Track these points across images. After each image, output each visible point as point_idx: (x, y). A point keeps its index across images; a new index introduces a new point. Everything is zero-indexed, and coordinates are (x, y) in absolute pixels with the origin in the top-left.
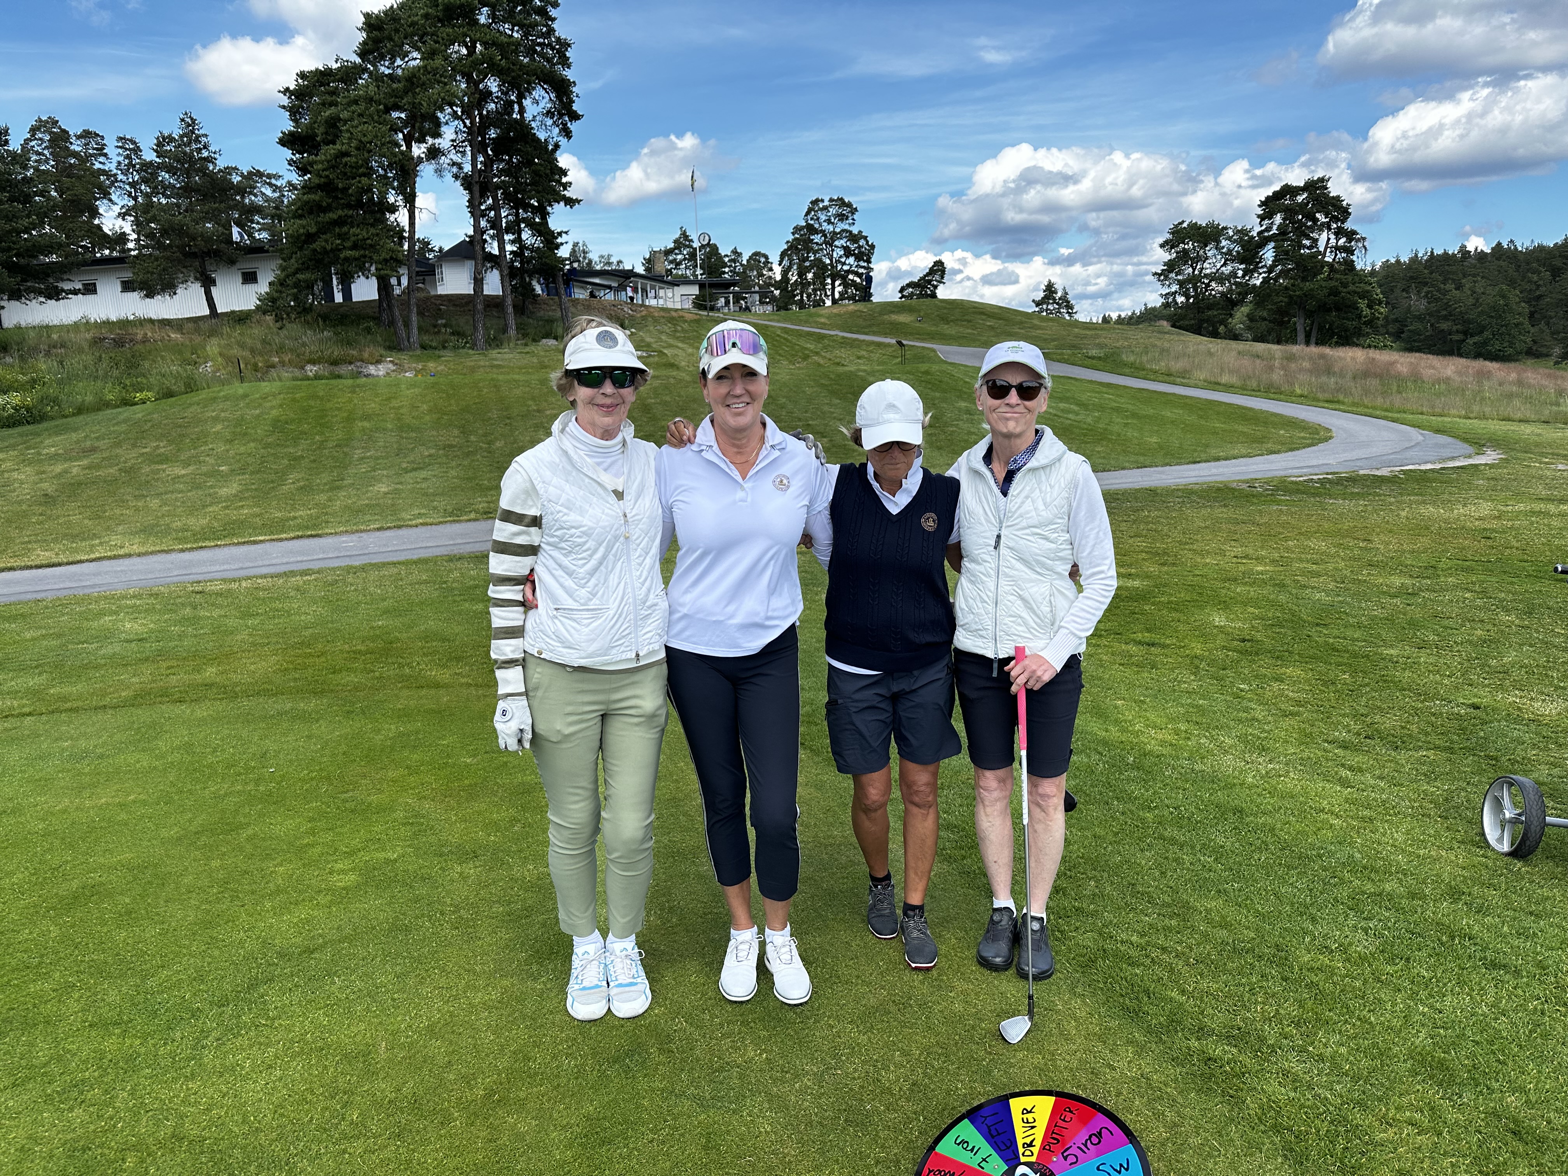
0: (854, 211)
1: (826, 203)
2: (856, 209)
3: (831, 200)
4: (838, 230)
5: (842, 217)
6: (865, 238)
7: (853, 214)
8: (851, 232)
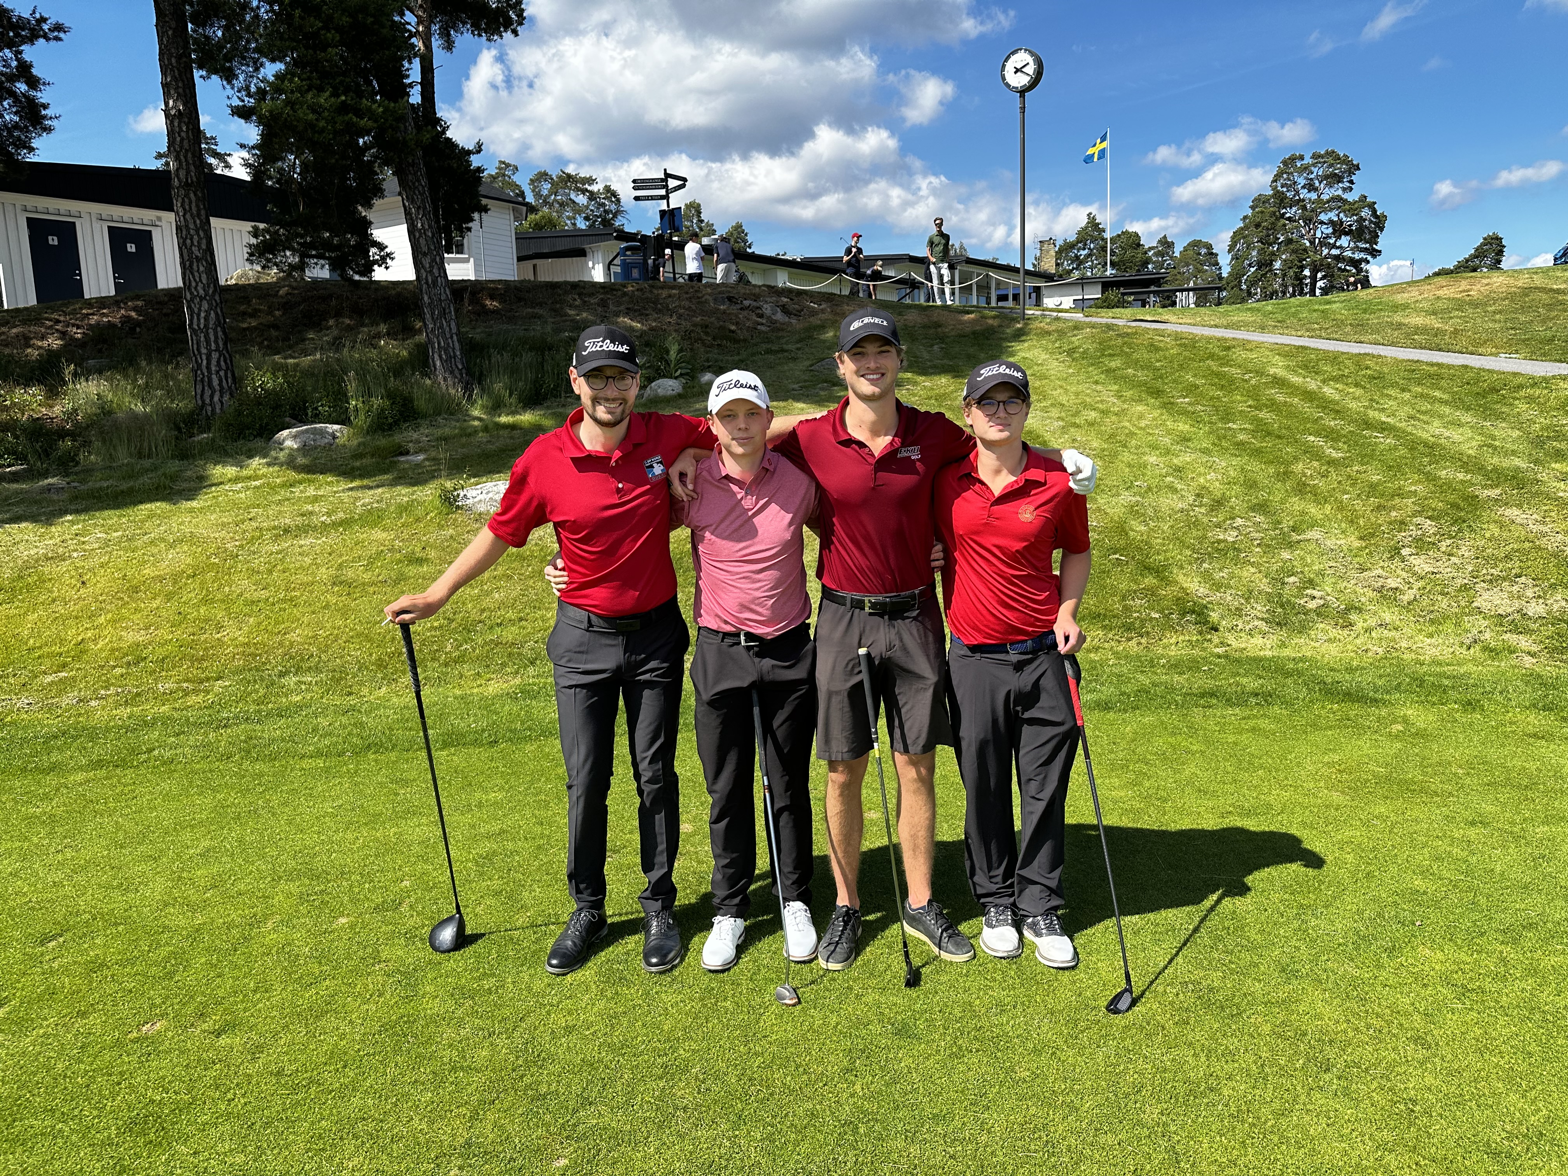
0: (1354, 168)
1: (1308, 160)
2: (1358, 168)
3: (1315, 156)
4: (1325, 197)
5: (1334, 179)
6: (1372, 206)
7: (1351, 173)
8: (1345, 201)
